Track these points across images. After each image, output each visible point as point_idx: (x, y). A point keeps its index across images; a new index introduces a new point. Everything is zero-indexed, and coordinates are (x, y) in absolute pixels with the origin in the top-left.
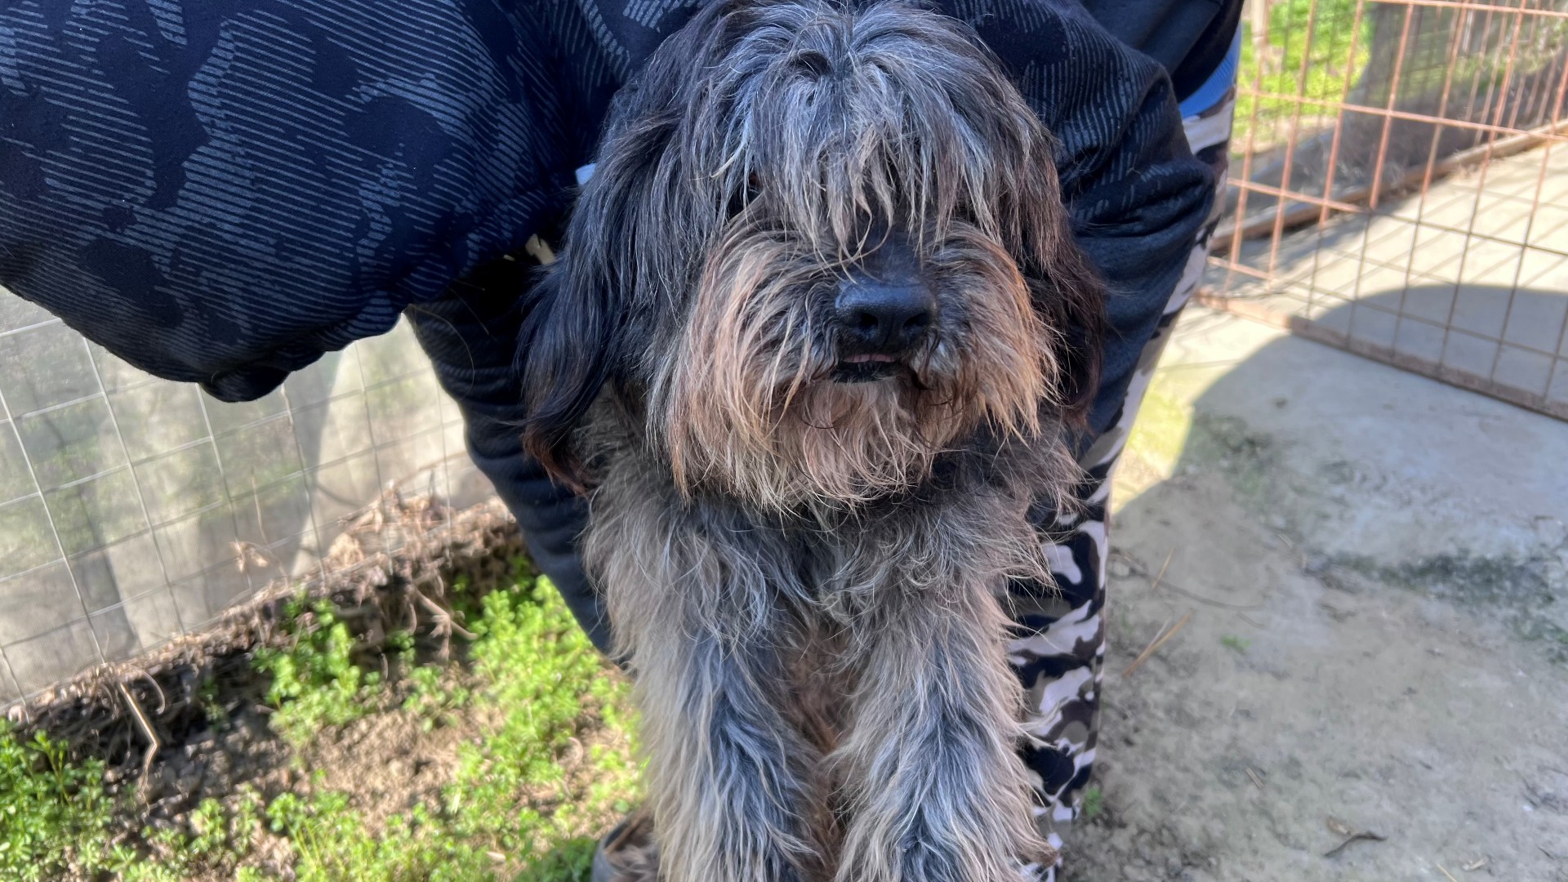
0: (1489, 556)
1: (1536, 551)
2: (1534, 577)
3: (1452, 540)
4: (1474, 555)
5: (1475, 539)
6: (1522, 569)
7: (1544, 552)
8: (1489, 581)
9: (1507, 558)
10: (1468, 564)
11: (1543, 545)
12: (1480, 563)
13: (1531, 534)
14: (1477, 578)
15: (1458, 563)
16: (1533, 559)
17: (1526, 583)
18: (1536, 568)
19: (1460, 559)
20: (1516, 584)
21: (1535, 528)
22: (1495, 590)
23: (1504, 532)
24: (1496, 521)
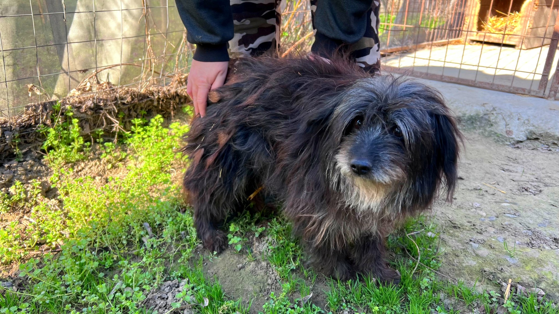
0: (472, 115)
1: (485, 112)
2: (486, 120)
3: (460, 112)
4: (467, 115)
5: (467, 111)
6: (482, 117)
7: (488, 113)
8: (473, 122)
9: (477, 115)
10: (466, 118)
11: (487, 110)
12: (470, 117)
13: (483, 108)
14: (469, 122)
15: (463, 118)
16: (485, 115)
17: (484, 122)
18: (486, 117)
19: (463, 117)
20: (481, 122)
21: (484, 106)
22: (475, 125)
23: (475, 108)
24: (472, 106)
